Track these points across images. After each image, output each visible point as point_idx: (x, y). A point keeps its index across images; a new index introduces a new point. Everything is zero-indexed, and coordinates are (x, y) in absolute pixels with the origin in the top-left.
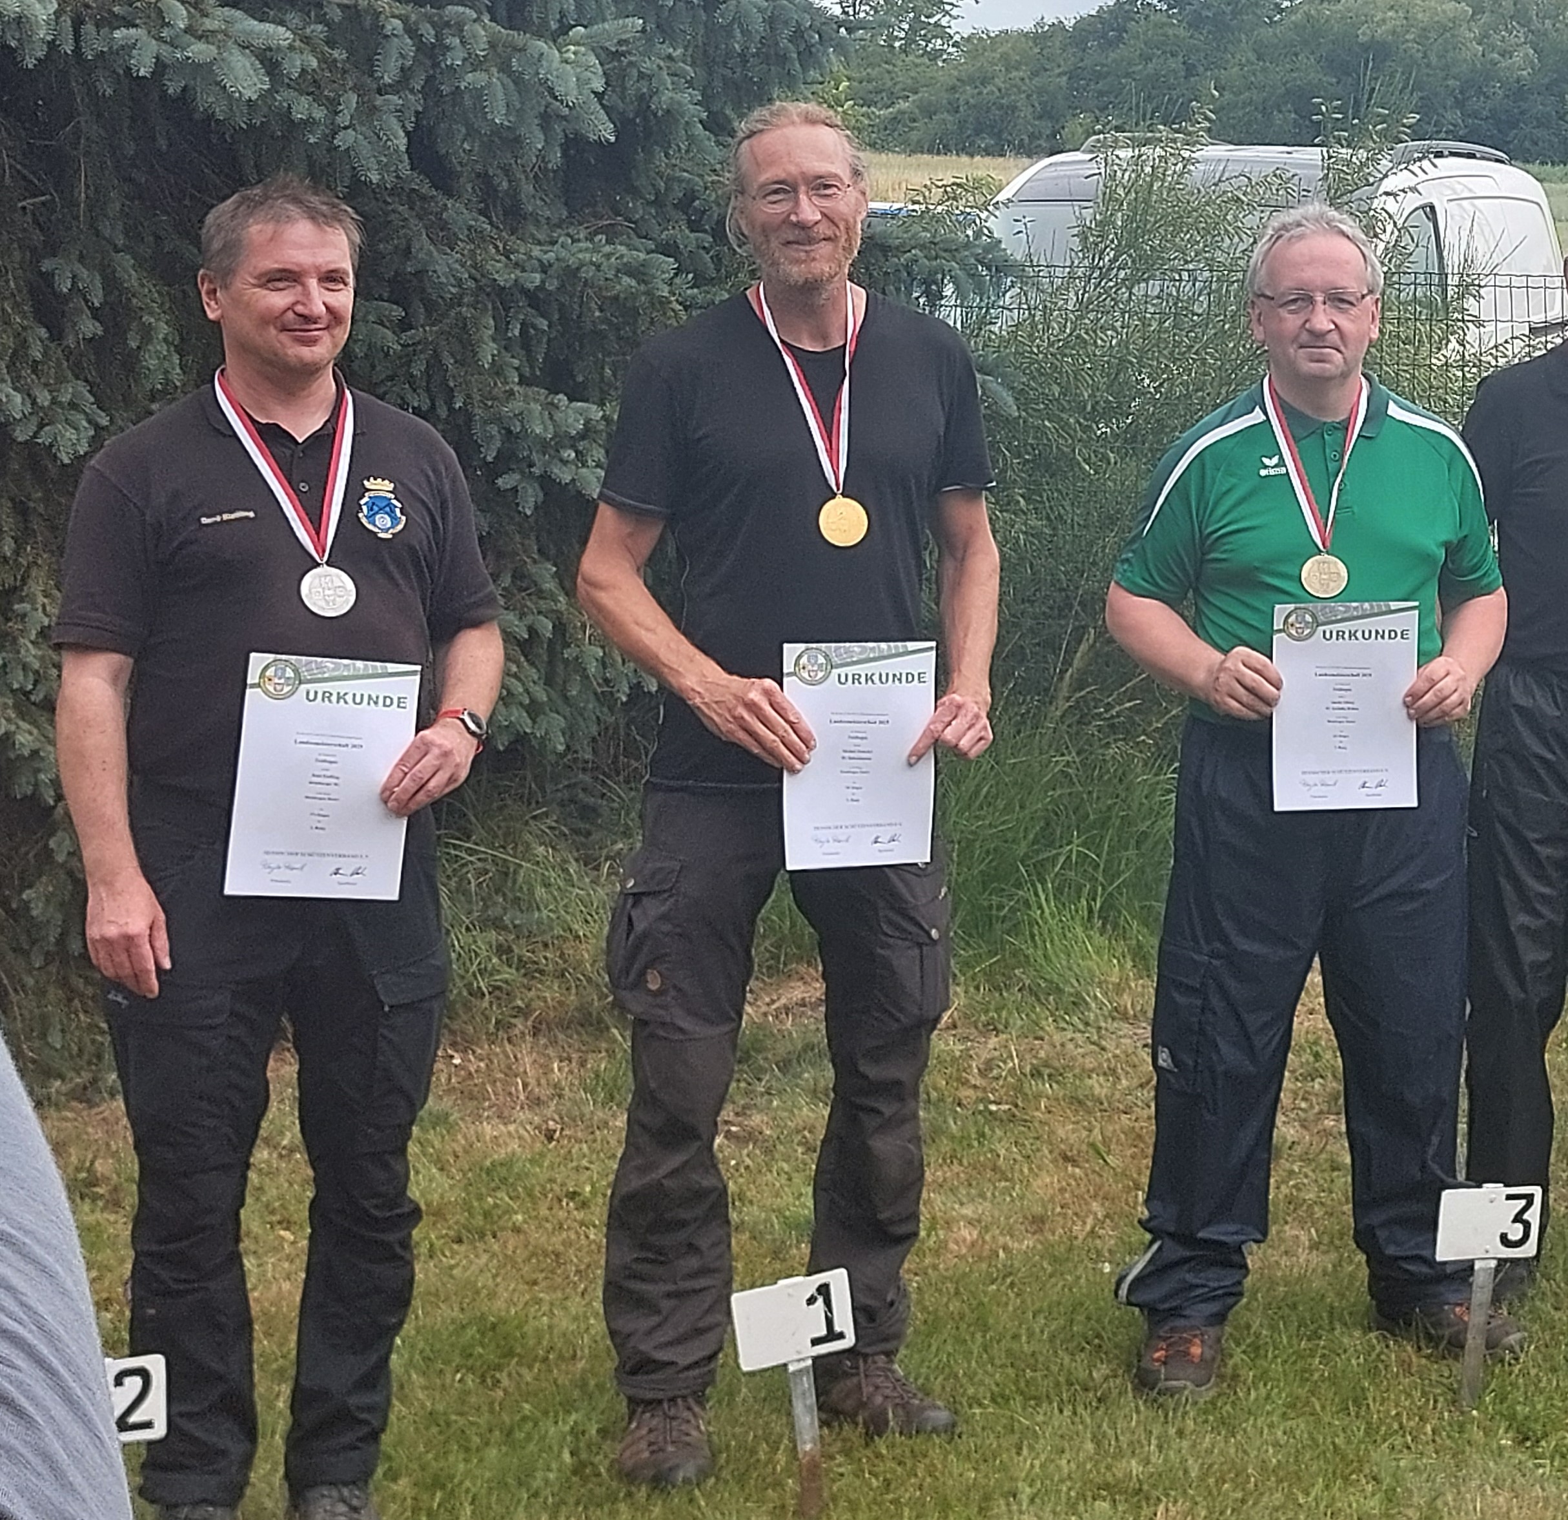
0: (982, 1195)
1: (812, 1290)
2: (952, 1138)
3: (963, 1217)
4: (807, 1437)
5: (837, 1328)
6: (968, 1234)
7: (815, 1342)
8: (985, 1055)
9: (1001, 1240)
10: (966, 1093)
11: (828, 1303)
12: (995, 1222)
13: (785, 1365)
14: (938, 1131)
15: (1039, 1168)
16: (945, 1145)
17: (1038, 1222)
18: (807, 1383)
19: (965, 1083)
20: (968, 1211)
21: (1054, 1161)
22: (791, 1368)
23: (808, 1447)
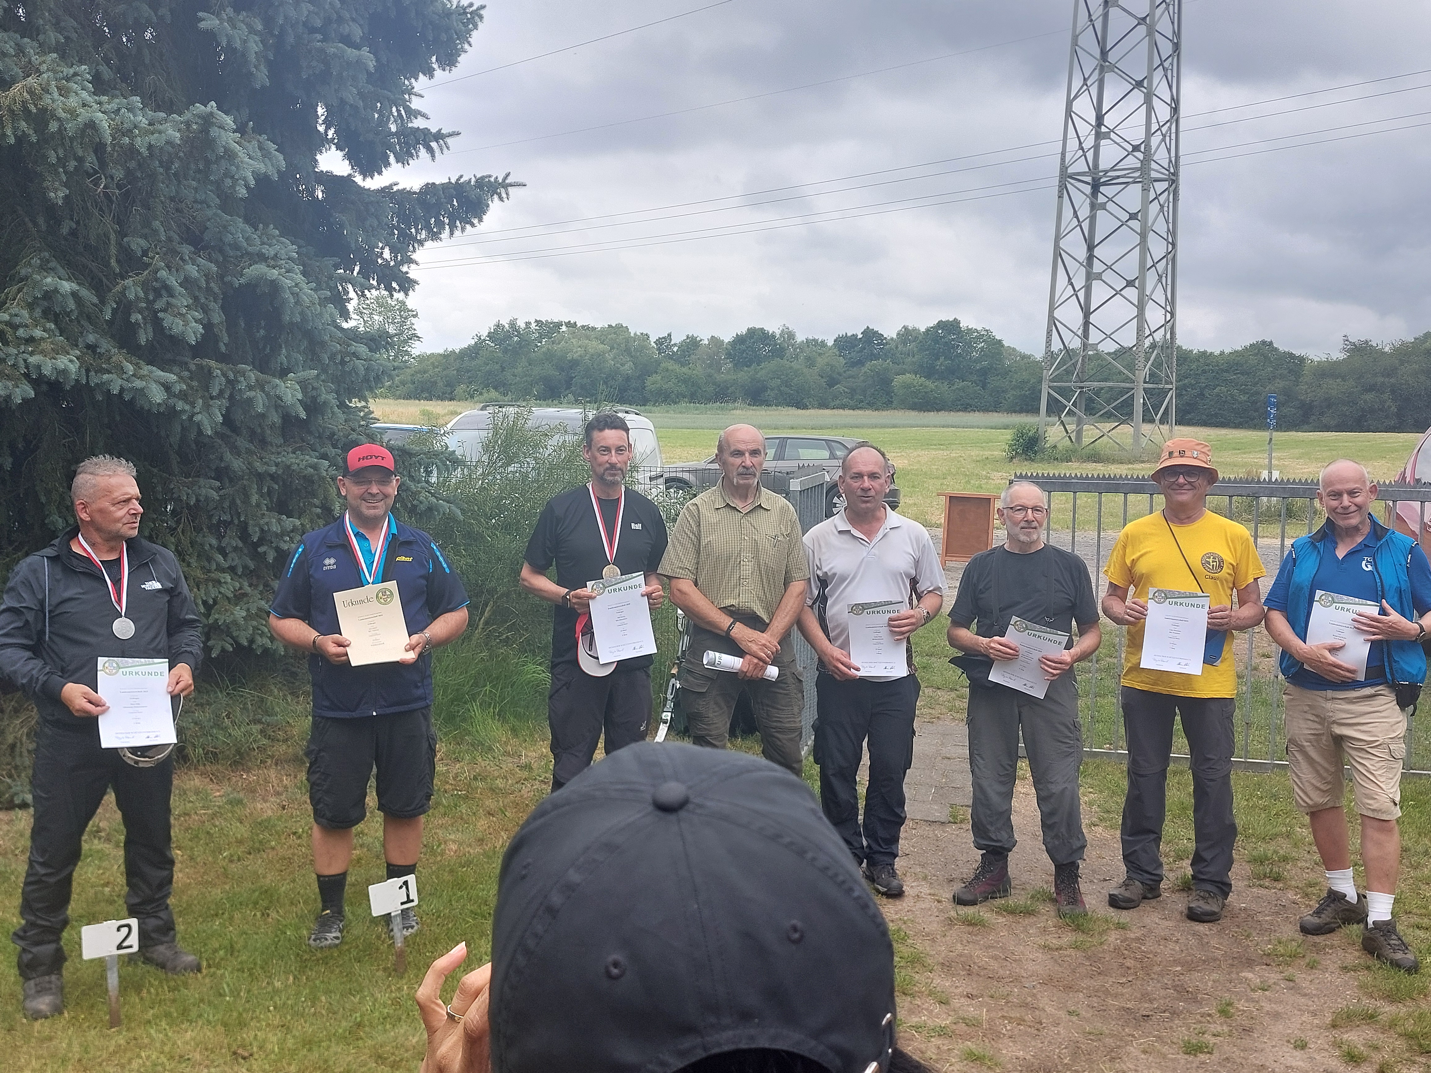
0: (458, 830)
1: (401, 883)
2: (444, 806)
3: (451, 840)
4: (399, 941)
5: (411, 898)
6: (454, 847)
7: (402, 904)
8: (455, 771)
9: (467, 850)
10: (447, 787)
11: (407, 888)
12: (464, 842)
13: (390, 914)
14: (438, 804)
15: (480, 818)
16: (442, 810)
17: (481, 841)
18: (399, 919)
19: (447, 783)
20: (452, 837)
21: (485, 815)
22: (392, 914)
23: (399, 945)
